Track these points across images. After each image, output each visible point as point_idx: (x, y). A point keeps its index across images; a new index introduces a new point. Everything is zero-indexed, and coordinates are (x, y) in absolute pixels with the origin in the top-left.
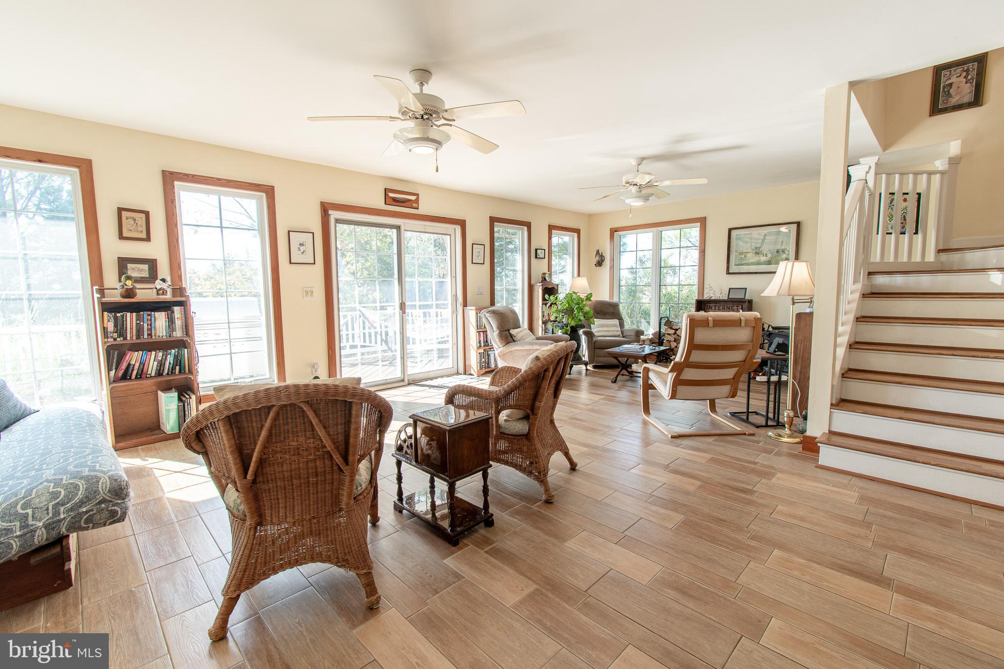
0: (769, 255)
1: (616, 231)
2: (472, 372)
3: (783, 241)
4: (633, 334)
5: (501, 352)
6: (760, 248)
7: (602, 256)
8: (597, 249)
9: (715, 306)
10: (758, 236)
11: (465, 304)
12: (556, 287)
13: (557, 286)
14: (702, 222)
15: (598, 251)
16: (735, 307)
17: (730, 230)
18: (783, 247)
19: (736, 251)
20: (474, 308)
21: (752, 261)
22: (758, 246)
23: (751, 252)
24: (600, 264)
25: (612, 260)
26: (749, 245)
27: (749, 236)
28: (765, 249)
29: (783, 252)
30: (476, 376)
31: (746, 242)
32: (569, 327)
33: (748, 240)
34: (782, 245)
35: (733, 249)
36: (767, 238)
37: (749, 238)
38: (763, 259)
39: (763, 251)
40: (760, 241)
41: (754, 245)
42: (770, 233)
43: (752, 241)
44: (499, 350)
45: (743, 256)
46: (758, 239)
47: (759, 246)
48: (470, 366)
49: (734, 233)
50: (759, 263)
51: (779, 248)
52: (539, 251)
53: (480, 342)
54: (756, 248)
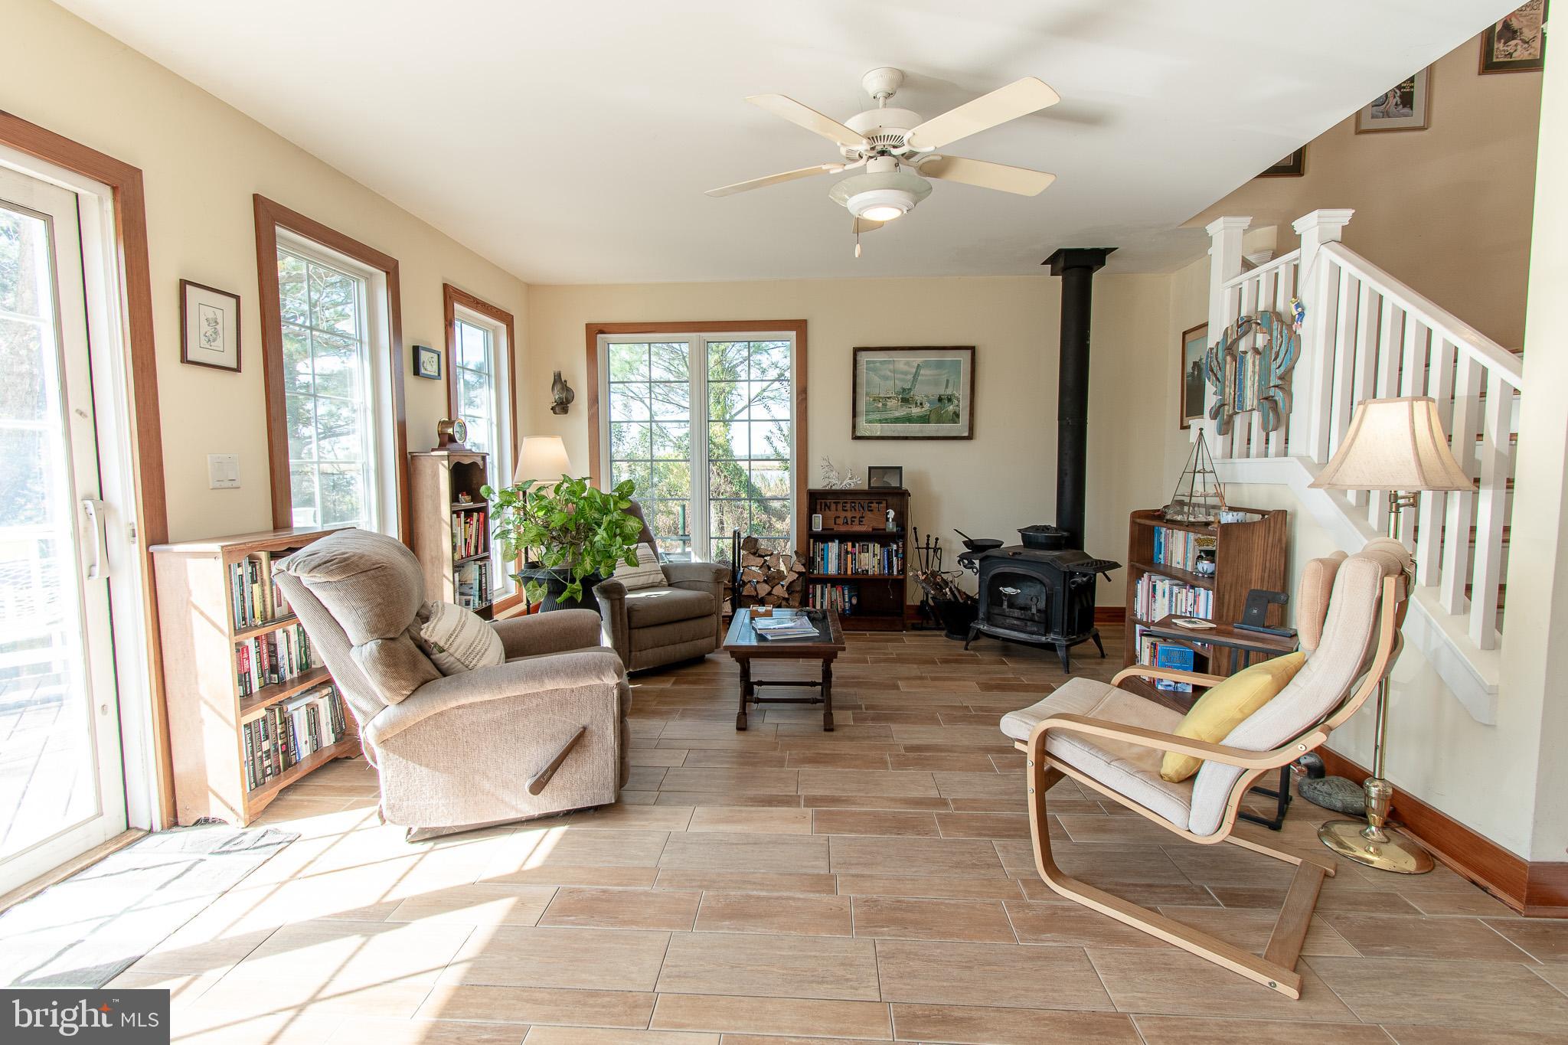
0: (927, 406)
1: (602, 332)
2: (215, 810)
3: (948, 381)
4: (708, 577)
5: (393, 725)
6: (910, 389)
7: (565, 388)
8: (557, 370)
9: (836, 503)
10: (906, 368)
11: (157, 532)
12: (480, 463)
13: (484, 458)
14: (800, 327)
15: (559, 375)
16: (874, 505)
17: (856, 351)
18: (949, 392)
19: (867, 394)
20: (215, 547)
21: (897, 414)
22: (907, 386)
23: (894, 398)
24: (563, 406)
25: (594, 400)
26: (892, 382)
27: (891, 367)
28: (919, 392)
29: (950, 400)
30: (235, 826)
31: (886, 378)
32: (578, 582)
33: (889, 374)
34: (947, 387)
35: (862, 391)
36: (922, 372)
37: (891, 371)
38: (916, 411)
39: (917, 398)
40: (910, 377)
41: (900, 384)
42: (927, 364)
43: (897, 376)
44: (380, 719)
45: (880, 405)
46: (906, 373)
47: (909, 387)
48: (204, 791)
49: (863, 358)
50: (909, 419)
51: (942, 392)
52: (424, 356)
53: (243, 678)
54: (904, 390)
